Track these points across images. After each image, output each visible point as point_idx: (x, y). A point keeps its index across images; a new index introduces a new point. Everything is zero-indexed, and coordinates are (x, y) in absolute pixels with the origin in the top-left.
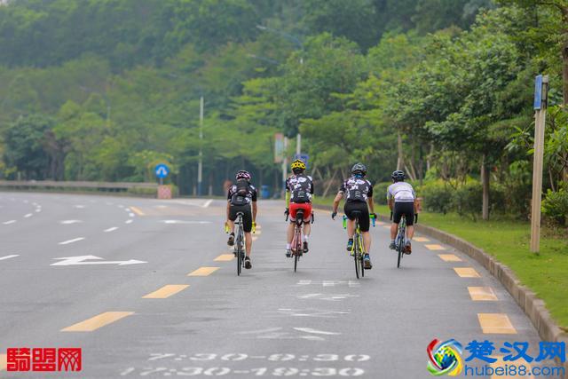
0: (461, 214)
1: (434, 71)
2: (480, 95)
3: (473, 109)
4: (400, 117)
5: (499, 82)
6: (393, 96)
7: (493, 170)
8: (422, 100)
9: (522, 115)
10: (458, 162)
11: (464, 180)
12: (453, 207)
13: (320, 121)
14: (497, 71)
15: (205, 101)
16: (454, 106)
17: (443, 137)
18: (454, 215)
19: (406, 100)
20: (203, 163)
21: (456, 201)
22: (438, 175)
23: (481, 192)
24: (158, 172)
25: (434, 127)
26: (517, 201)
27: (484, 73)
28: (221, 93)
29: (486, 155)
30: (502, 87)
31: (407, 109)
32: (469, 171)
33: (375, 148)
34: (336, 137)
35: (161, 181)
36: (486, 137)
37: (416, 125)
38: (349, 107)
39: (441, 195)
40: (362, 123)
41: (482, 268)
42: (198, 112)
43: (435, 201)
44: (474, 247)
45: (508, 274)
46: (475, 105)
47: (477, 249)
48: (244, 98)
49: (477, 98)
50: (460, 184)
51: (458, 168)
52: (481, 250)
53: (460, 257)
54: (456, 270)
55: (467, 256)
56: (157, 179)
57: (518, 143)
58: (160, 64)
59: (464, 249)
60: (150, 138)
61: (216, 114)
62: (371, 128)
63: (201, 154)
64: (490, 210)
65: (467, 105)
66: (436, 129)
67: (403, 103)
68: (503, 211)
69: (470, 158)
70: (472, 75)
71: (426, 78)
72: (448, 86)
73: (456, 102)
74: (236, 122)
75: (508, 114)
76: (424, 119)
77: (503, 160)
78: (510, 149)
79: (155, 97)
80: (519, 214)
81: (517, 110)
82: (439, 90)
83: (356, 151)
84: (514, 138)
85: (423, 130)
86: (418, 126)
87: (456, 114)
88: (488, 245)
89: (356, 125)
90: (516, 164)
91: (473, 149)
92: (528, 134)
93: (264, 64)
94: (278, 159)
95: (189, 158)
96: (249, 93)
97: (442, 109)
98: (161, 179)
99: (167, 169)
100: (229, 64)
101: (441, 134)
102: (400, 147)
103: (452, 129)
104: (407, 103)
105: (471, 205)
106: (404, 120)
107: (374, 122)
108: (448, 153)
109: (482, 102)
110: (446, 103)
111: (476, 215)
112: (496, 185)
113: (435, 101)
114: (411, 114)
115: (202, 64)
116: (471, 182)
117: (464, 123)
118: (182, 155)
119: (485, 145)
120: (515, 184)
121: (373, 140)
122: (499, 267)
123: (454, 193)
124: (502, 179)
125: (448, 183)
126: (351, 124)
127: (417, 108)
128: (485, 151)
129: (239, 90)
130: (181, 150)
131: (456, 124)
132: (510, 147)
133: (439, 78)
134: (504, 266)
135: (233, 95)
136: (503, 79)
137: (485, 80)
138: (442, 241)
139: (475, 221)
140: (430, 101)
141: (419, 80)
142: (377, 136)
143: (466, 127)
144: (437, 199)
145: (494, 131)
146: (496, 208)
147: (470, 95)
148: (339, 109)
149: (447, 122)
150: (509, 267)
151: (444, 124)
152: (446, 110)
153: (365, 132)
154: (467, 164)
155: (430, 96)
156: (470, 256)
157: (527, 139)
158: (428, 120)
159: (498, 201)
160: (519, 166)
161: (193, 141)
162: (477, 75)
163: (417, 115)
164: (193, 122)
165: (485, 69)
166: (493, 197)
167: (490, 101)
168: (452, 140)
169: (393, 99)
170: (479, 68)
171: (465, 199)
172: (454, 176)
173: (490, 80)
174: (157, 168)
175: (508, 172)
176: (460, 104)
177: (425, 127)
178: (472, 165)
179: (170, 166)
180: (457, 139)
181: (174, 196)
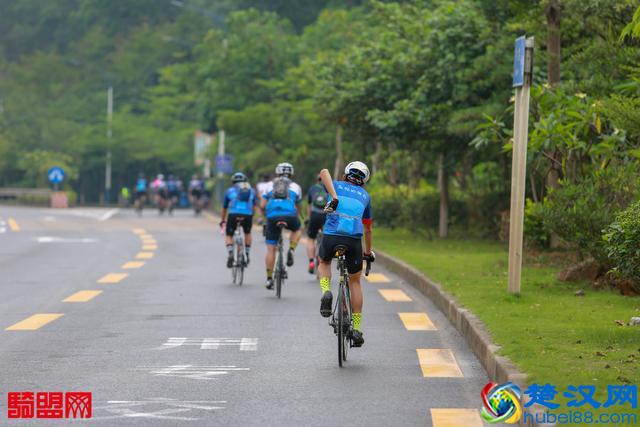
0: (413, 230)
1: (378, 46)
2: (436, 76)
3: (429, 95)
4: (334, 106)
5: (462, 59)
6: (327, 79)
7: (454, 174)
8: (363, 83)
9: (492, 102)
10: (410, 164)
11: (417, 186)
12: (403, 221)
13: (241, 114)
14: (460, 45)
15: (114, 93)
16: (404, 92)
17: (390, 131)
18: (404, 232)
19: (342, 84)
20: (113, 166)
21: (406, 213)
22: (386, 180)
23: (438, 202)
24: (52, 176)
25: (377, 118)
26: (485, 214)
27: (442, 47)
28: (134, 84)
29: (445, 155)
30: (467, 65)
31: (344, 94)
32: (423, 175)
33: (310, 147)
34: (261, 134)
35: (56, 187)
36: (445, 131)
37: (355, 115)
38: (278, 97)
39: (388, 206)
40: (293, 116)
41: (440, 313)
42: (106, 106)
43: (380, 213)
44: (428, 280)
45: (478, 332)
46: (431, 89)
47: (432, 283)
48: (159, 89)
49: (433, 79)
50: (412, 192)
51: (410, 172)
52: (438, 286)
53: (408, 295)
54: (403, 316)
55: (420, 294)
56: (51, 185)
57: (489, 137)
58: (63, 49)
59: (414, 282)
60: (45, 135)
61: (126, 108)
62: (305, 123)
63: (109, 155)
64: (449, 225)
65: (419, 89)
66: (380, 120)
67: (338, 87)
68: (466, 226)
69: (425, 159)
70: (427, 50)
71: (368, 54)
72: (397, 65)
73: (405, 87)
74: (152, 117)
75: (475, 98)
76: (365, 108)
77: (465, 161)
78: (477, 145)
79: (55, 88)
80: (486, 230)
81: (485, 95)
82: (385, 71)
83: (287, 152)
84: (483, 130)
85: (365, 122)
86: (357, 117)
87: (406, 101)
88: (448, 279)
89: (286, 119)
90: (481, 166)
91: (428, 148)
92: (502, 124)
93: (184, 48)
94: (199, 160)
95: (94, 160)
96: (167, 83)
97: (388, 95)
98: (56, 184)
99: (63, 173)
100: (143, 49)
101: (388, 127)
102: (340, 146)
103: (401, 120)
104: (343, 88)
105: (425, 220)
106: (340, 110)
107: (308, 116)
108: (397, 153)
109: (439, 86)
110: (393, 87)
111: (432, 231)
112: (457, 192)
113: (380, 85)
114: (347, 102)
115: (111, 49)
116: (425, 189)
117: (415, 114)
118: (85, 156)
119: (443, 141)
120: (480, 192)
121: (308, 138)
122: (463, 316)
123: (404, 204)
124: (464, 185)
125: (396, 191)
126: (280, 119)
127: (357, 94)
128: (443, 151)
129: (155, 80)
130: (82, 150)
131: (406, 114)
132: (478, 142)
133: (383, 55)
134: (470, 316)
135: (147, 85)
136: (467, 56)
137: (444, 56)
138: (387, 268)
139: (431, 239)
140: (373, 85)
141: (360, 58)
142: (312, 132)
143: (419, 119)
144: (383, 211)
145: (455, 124)
146: (456, 223)
147: (424, 77)
148: (267, 100)
149: (395, 112)
150: (479, 317)
151: (391, 114)
152: (393, 97)
153: (297, 129)
154: (421, 167)
155: (372, 80)
156: (423, 293)
157: (501, 131)
158: (370, 109)
159: (460, 213)
160: (486, 170)
161: (99, 140)
162: (434, 49)
163: (356, 102)
164: (100, 117)
165: (444, 41)
166: (453, 209)
167: (449, 84)
168: (401, 135)
169: (326, 82)
170: (436, 41)
171: (418, 211)
172: (405, 182)
173: (450, 56)
174: (51, 171)
175: (472, 176)
176: (411, 89)
177: (367, 118)
178: (427, 168)
179: (67, 169)
180: (408, 134)
181: (71, 205)
